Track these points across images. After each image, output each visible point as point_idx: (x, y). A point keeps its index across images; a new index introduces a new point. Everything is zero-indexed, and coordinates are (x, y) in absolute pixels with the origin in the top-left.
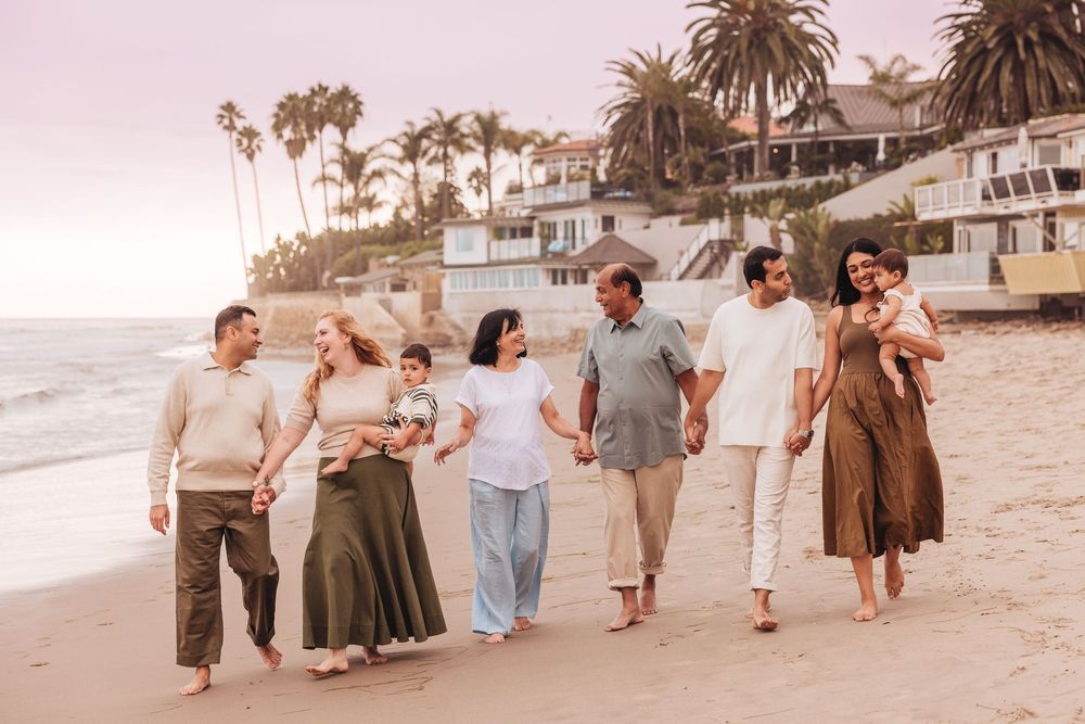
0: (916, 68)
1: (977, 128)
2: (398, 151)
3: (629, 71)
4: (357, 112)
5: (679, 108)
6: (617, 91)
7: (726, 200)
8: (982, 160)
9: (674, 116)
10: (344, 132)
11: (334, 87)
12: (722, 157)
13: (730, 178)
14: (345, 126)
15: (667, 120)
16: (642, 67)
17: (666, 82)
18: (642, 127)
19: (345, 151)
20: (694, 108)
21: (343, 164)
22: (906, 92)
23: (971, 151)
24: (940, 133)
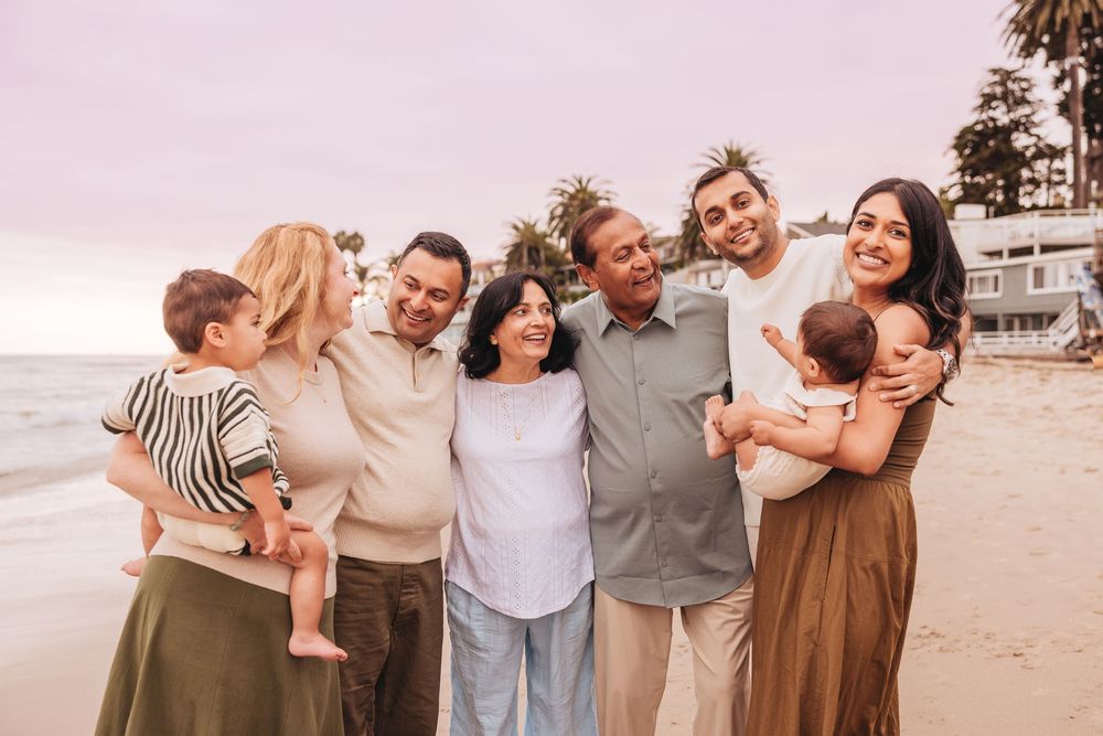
0: (658, 229)
1: (694, 261)
2: (386, 266)
3: (516, 228)
4: (362, 244)
5: (541, 247)
6: (510, 238)
7: (567, 294)
8: (703, 277)
9: (538, 251)
10: (355, 254)
11: (350, 232)
12: (562, 273)
13: (568, 283)
14: (356, 250)
15: (534, 253)
16: (521, 226)
17: (534, 233)
18: (521, 256)
19: (357, 265)
20: (549, 248)
21: (356, 272)
22: (657, 241)
23: (697, 273)
24: (675, 263)
